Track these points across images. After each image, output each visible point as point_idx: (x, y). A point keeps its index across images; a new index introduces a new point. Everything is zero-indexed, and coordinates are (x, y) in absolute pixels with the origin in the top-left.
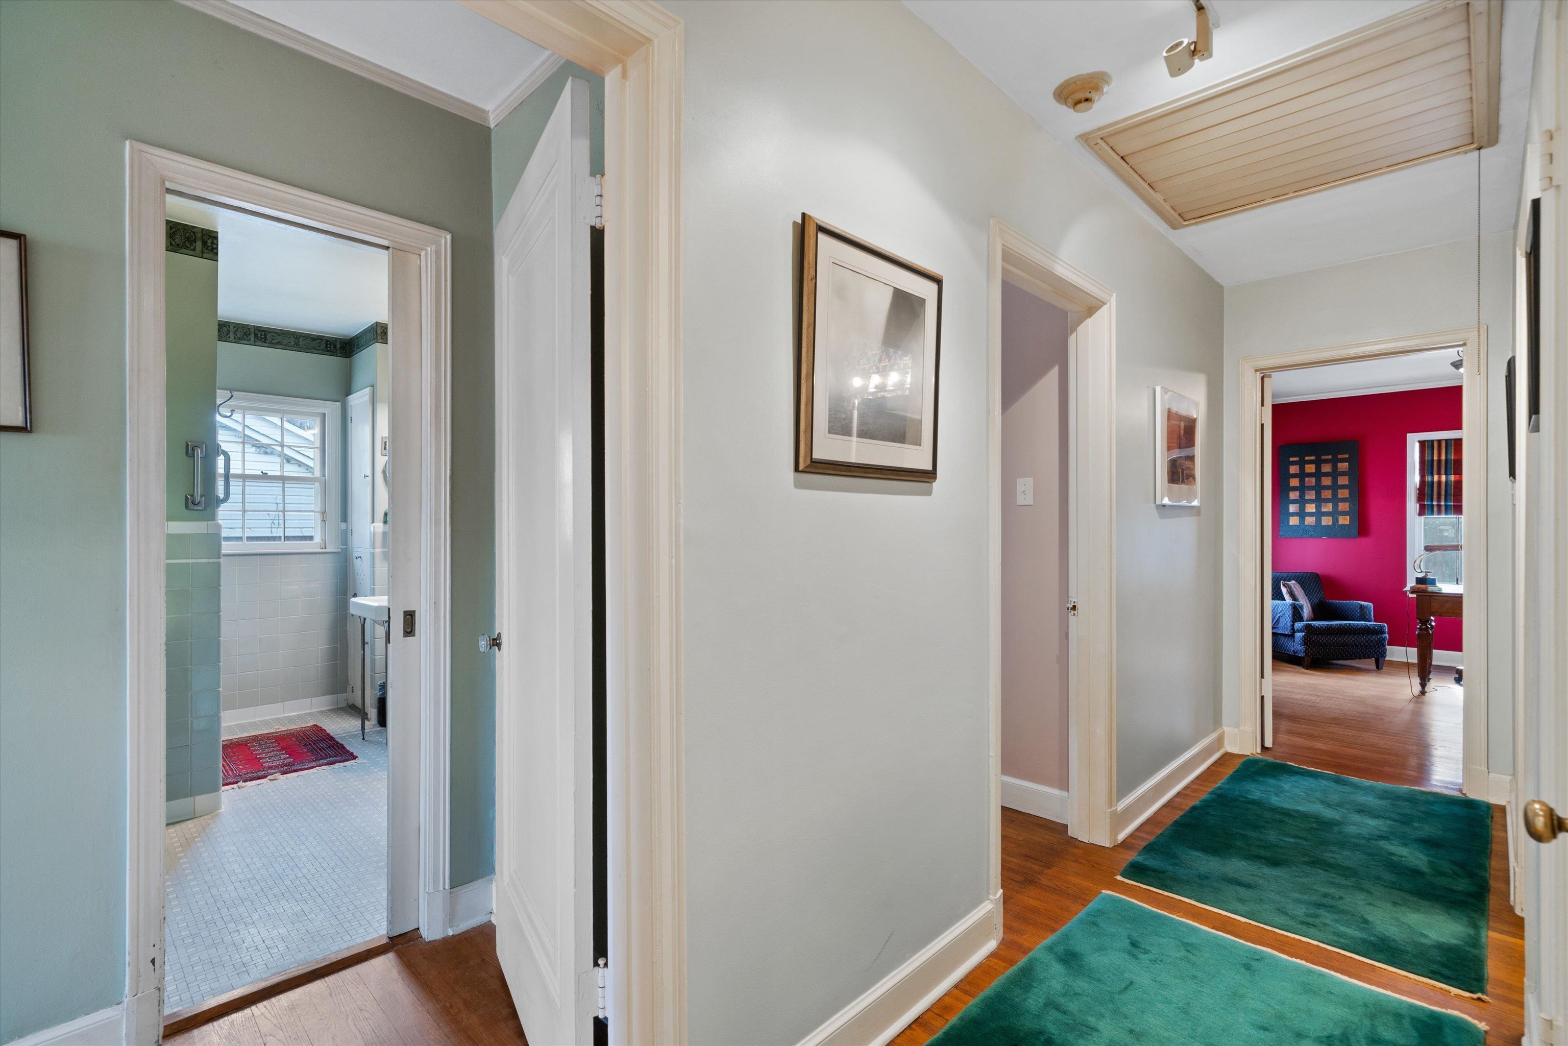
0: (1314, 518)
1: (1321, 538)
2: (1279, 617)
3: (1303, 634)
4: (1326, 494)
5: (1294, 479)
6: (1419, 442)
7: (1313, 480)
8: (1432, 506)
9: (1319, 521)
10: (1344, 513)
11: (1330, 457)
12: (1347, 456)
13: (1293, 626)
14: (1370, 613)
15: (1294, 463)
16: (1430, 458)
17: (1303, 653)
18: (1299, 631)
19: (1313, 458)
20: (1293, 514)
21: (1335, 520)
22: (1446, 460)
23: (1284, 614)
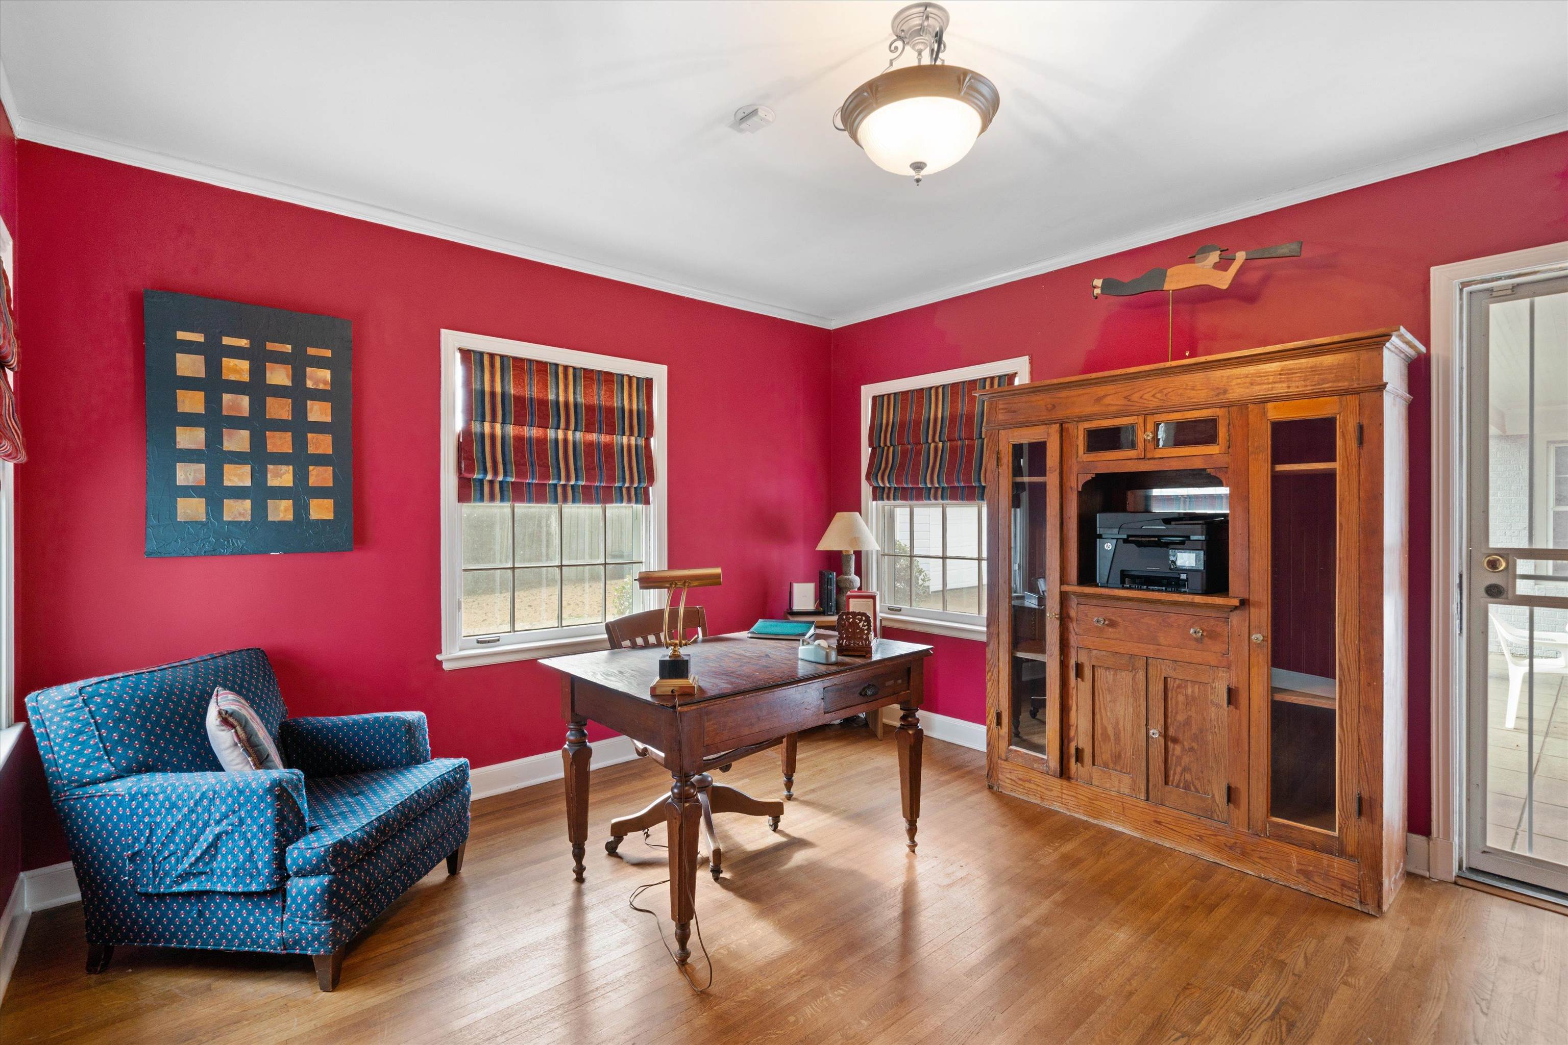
0: (248, 503)
1: (266, 553)
2: (218, 837)
3: (325, 879)
4: (279, 442)
5: (190, 393)
6: (461, 350)
7: (245, 401)
8: (481, 481)
9: (260, 509)
10: (321, 493)
11: (288, 348)
12: (328, 353)
13: (280, 860)
14: (424, 736)
15: (189, 348)
16: (479, 387)
17: (322, 944)
18: (302, 873)
19: (244, 343)
20: (189, 491)
21: (301, 509)
22: (503, 394)
23: (241, 822)
